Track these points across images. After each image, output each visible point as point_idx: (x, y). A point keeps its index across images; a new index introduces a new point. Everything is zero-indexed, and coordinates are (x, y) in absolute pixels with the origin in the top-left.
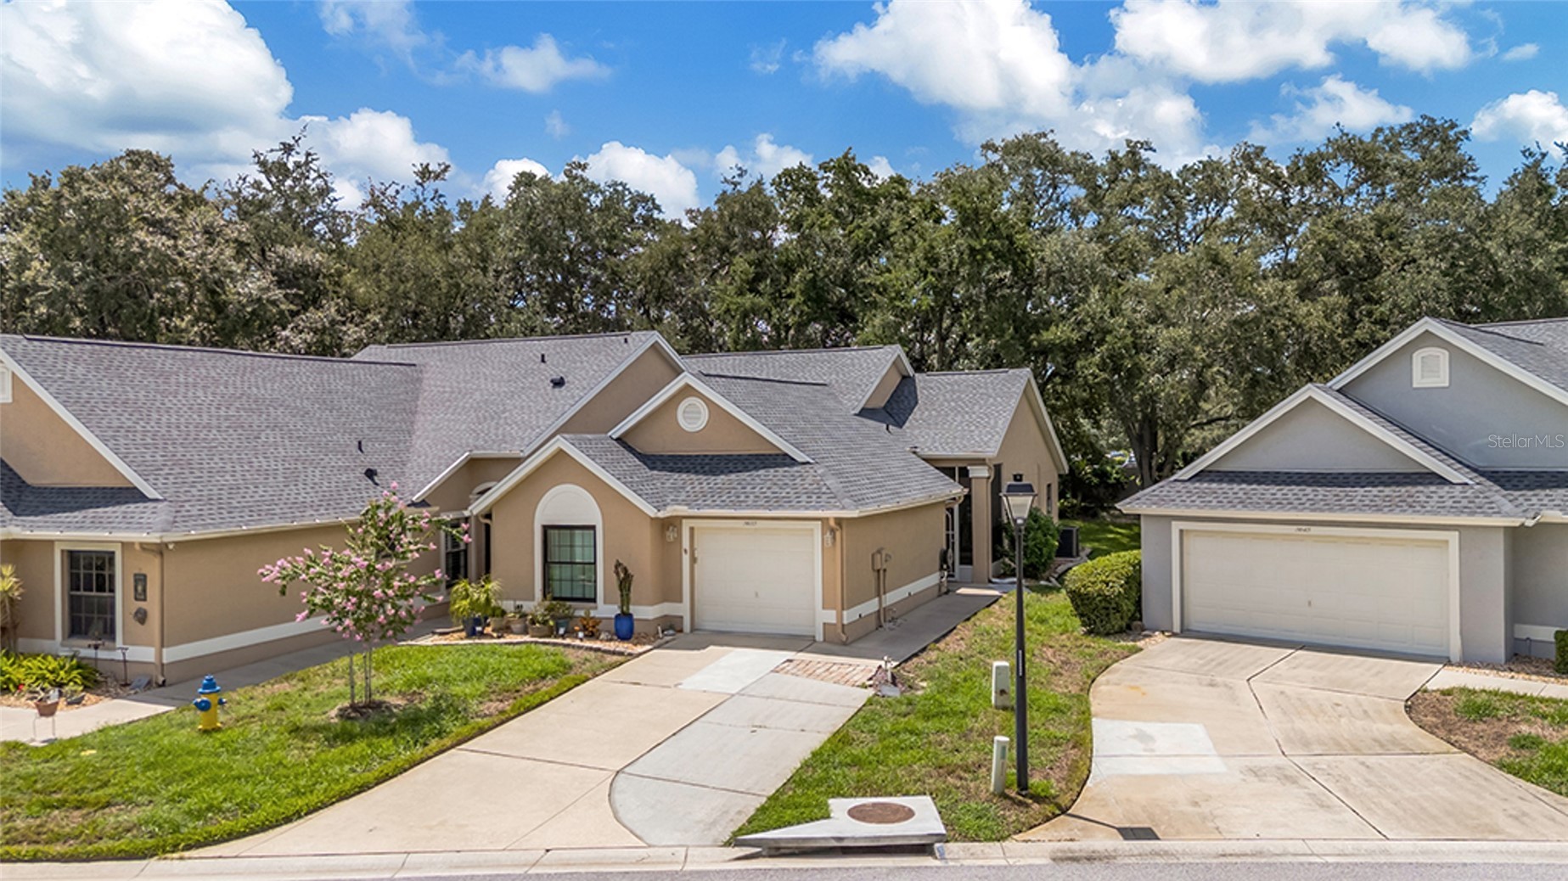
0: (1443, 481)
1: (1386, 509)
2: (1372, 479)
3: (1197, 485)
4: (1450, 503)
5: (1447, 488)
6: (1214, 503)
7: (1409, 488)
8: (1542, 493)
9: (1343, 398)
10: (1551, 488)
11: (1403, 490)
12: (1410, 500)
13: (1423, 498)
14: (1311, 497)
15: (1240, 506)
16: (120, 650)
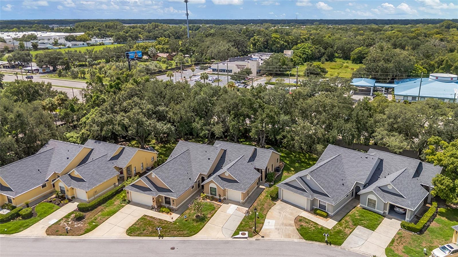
1: (300, 194)
2: (301, 189)
3: (284, 185)
4: (306, 195)
5: (307, 193)
7: (303, 192)
8: (316, 194)
9: (300, 178)
13: (304, 194)
14: (294, 190)
16: (171, 206)
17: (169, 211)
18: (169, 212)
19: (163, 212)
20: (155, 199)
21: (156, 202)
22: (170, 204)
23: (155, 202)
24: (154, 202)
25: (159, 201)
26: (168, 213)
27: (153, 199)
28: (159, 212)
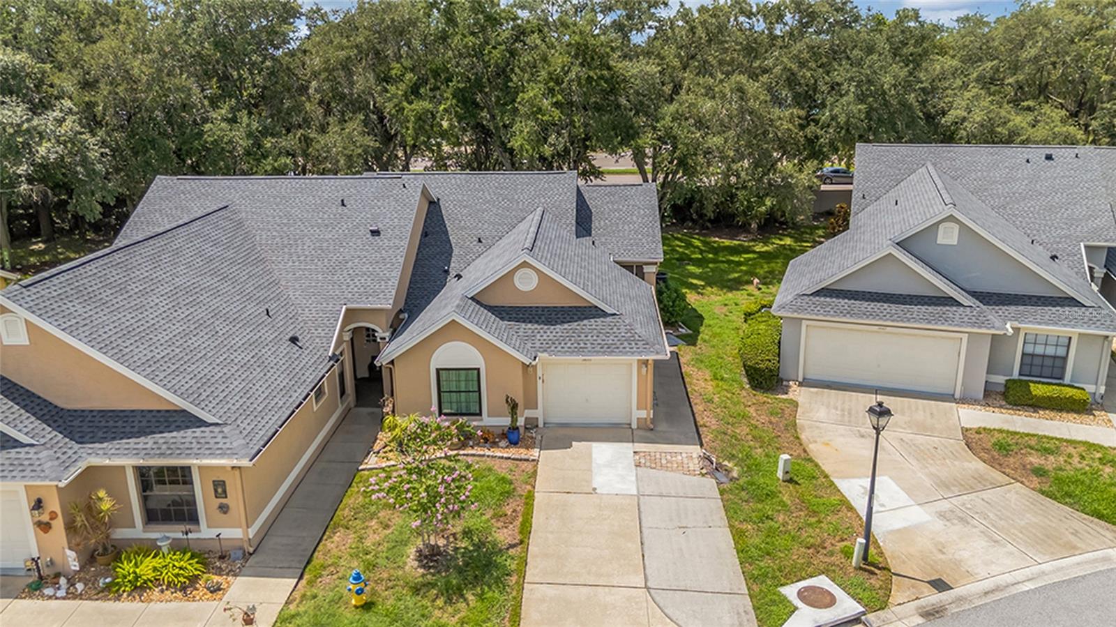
0: (960, 304)
1: (933, 322)
2: (919, 300)
3: (817, 298)
4: (966, 319)
5: (962, 309)
6: (832, 313)
7: (941, 307)
8: (1004, 308)
9: (900, 249)
10: (1007, 305)
11: (939, 308)
12: (944, 316)
13: (951, 315)
14: (888, 311)
15: (848, 315)
16: (205, 532)
17: (192, 567)
18: (194, 579)
19: (139, 588)
20: (54, 504)
21: (70, 527)
22: (194, 519)
23: (59, 525)
24: (44, 527)
25: (90, 509)
26: (186, 587)
27: (38, 505)
28: (111, 591)
